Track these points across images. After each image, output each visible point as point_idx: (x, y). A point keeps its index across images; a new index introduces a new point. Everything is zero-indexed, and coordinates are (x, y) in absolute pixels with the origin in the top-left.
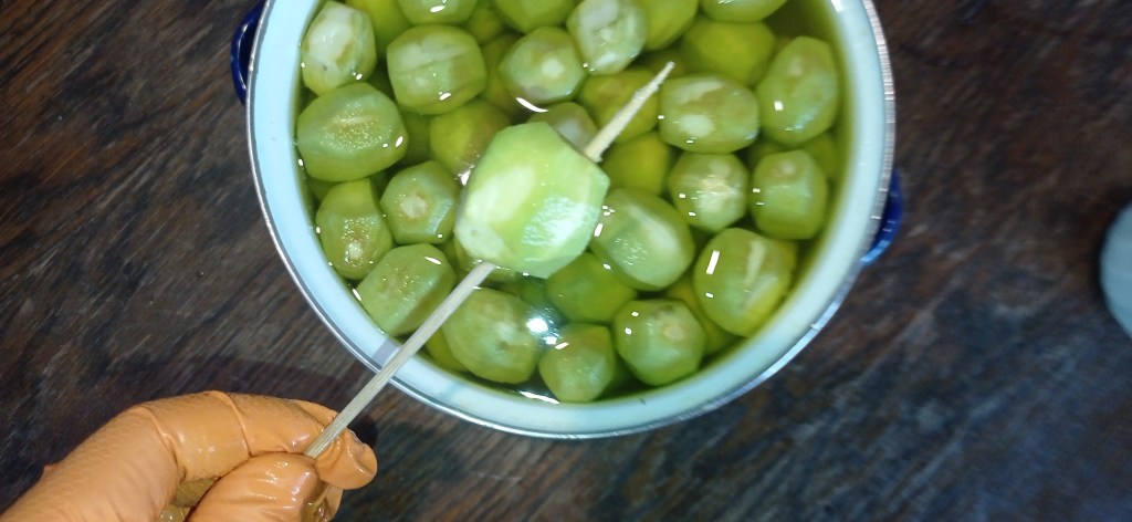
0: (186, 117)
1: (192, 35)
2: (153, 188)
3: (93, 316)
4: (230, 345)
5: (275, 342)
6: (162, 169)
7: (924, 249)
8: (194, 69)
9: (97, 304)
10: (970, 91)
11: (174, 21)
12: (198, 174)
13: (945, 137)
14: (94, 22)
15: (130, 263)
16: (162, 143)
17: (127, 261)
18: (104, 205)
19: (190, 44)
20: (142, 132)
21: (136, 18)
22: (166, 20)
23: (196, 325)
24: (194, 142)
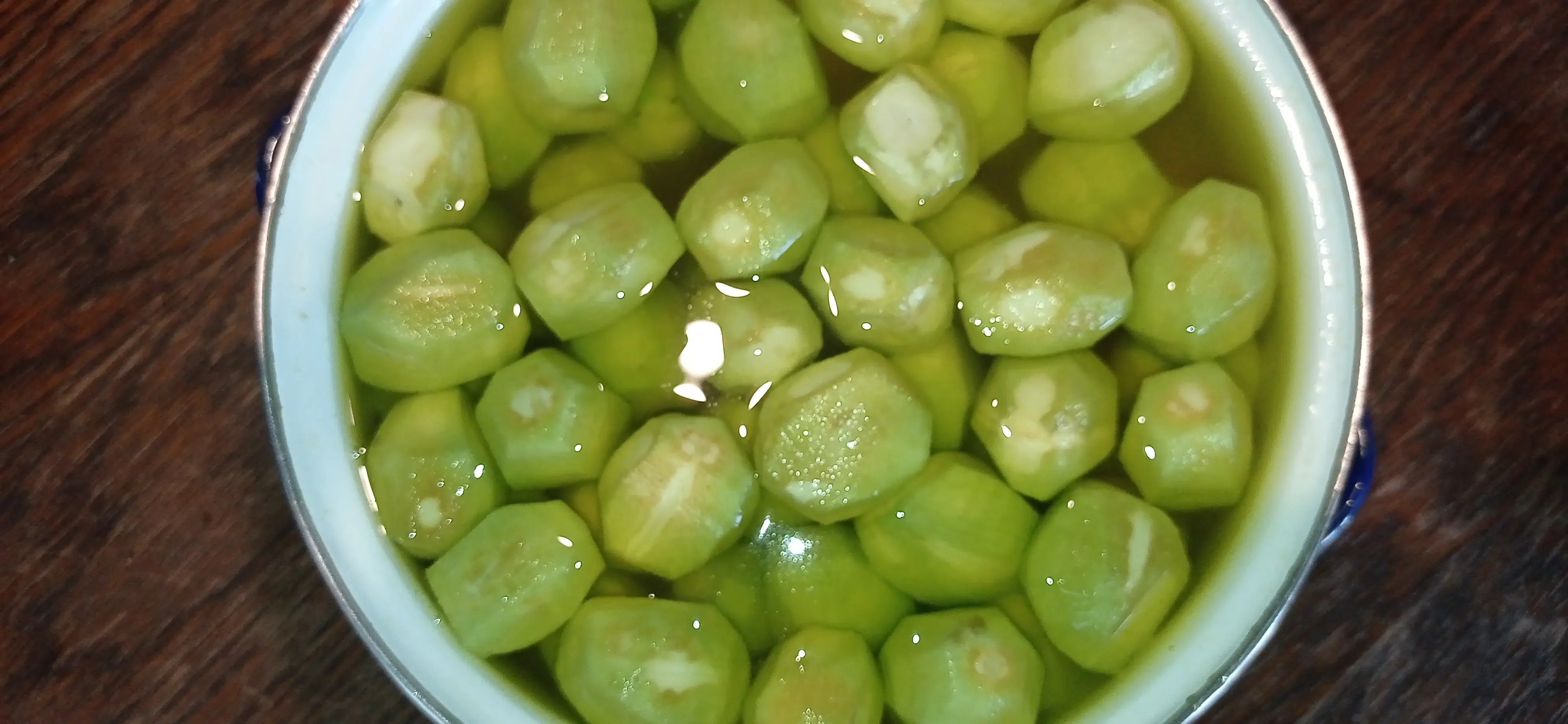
0: (205, 263)
1: (224, 135)
2: (144, 377)
3: (39, 578)
4: (248, 635)
5: (320, 633)
6: (161, 347)
7: (1401, 519)
8: (222, 188)
9: (45, 561)
10: (1479, 259)
11: (198, 112)
12: (216, 357)
13: (1437, 334)
14: (76, 110)
15: (100, 497)
16: (164, 304)
17: (97, 492)
18: (68, 400)
19: (219, 148)
20: (136, 284)
21: (138, 106)
22: (186, 110)
23: (197, 601)
24: (214, 304)
